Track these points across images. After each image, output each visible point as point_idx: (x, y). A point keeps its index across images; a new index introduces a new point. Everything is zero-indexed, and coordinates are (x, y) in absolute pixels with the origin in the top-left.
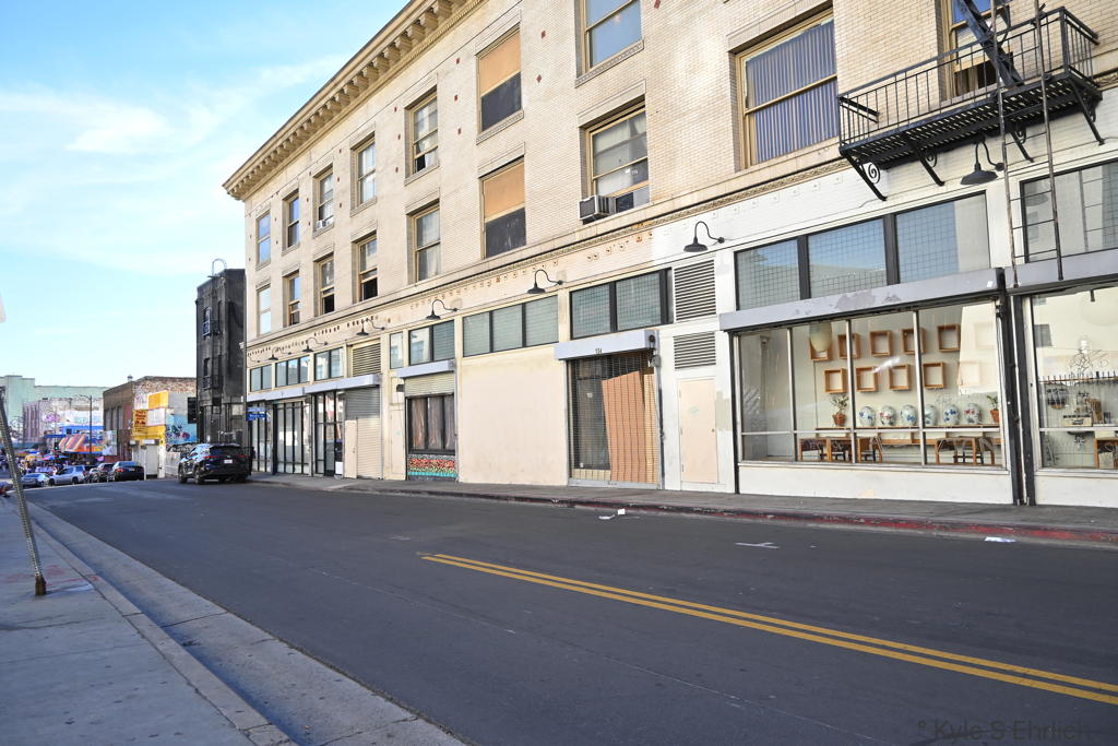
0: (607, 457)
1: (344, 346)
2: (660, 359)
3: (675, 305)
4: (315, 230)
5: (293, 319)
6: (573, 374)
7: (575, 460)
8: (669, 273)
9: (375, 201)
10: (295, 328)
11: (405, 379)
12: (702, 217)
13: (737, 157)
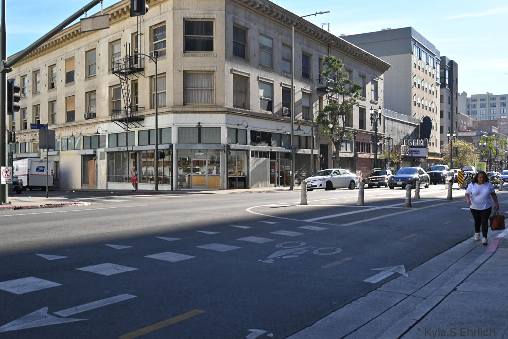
0: (88, 181)
1: (30, 142)
2: (97, 157)
3: (100, 144)
9: (40, 93)
13: (110, 112)
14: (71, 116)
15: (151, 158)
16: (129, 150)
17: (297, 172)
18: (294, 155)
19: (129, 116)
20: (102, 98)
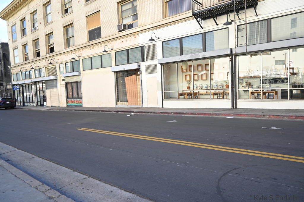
0: (127, 99)
1: (45, 67)
2: (141, 72)
3: (145, 56)
4: (32, 31)
5: (26, 59)
6: (117, 75)
7: (118, 100)
8: (144, 47)
9: (52, 22)
10: (27, 62)
11: (65, 77)
12: (153, 31)
13: (163, 15)
14: (94, 35)
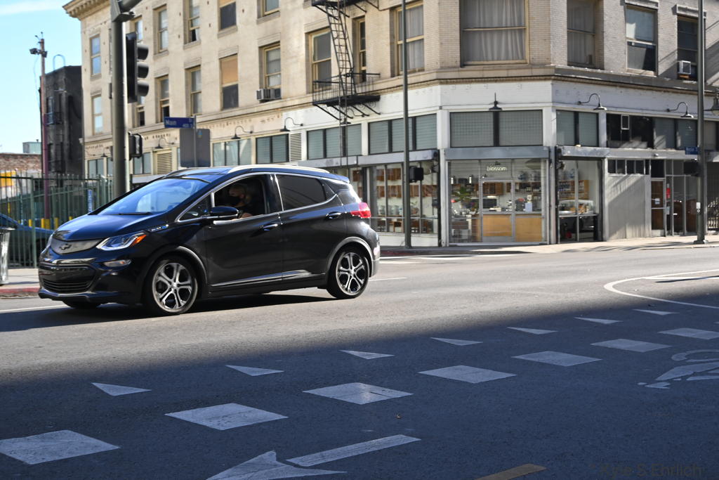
1: (152, 151)
3: (290, 153)
9: (169, 51)
13: (308, 85)
14: (230, 97)
15: (393, 179)
16: (349, 164)
17: (713, 204)
18: (705, 167)
19: (349, 93)
20: (292, 57)
